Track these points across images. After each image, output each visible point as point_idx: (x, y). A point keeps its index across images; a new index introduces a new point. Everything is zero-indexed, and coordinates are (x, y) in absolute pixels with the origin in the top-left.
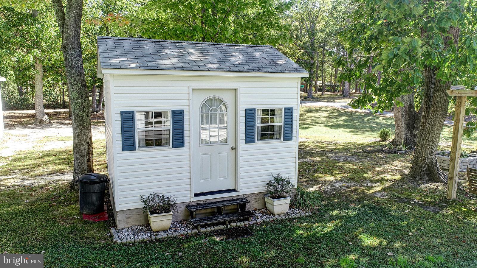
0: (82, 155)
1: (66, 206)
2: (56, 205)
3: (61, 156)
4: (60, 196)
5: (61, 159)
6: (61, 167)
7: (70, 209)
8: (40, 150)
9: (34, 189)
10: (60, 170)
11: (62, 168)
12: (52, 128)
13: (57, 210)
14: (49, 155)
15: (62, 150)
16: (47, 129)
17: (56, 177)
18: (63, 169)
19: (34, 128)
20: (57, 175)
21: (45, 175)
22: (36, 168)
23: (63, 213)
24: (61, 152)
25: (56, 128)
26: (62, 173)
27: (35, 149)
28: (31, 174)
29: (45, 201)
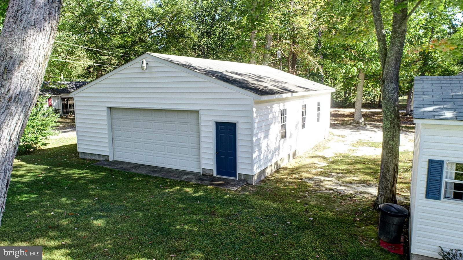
0: (387, 180)
1: (367, 225)
2: (359, 221)
3: (369, 165)
4: (363, 212)
5: (370, 169)
6: (368, 178)
7: (370, 229)
8: (353, 155)
9: (344, 197)
10: (367, 181)
11: (370, 179)
12: (367, 130)
13: (359, 227)
14: (360, 162)
15: (372, 158)
16: (362, 131)
17: (363, 188)
18: (369, 181)
19: (351, 129)
20: (364, 186)
21: (354, 184)
22: (348, 175)
23: (363, 231)
24: (370, 161)
25: (369, 130)
26: (368, 185)
27: (349, 153)
28: (344, 180)
29: (351, 214)
